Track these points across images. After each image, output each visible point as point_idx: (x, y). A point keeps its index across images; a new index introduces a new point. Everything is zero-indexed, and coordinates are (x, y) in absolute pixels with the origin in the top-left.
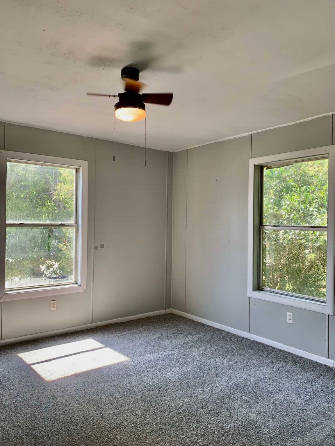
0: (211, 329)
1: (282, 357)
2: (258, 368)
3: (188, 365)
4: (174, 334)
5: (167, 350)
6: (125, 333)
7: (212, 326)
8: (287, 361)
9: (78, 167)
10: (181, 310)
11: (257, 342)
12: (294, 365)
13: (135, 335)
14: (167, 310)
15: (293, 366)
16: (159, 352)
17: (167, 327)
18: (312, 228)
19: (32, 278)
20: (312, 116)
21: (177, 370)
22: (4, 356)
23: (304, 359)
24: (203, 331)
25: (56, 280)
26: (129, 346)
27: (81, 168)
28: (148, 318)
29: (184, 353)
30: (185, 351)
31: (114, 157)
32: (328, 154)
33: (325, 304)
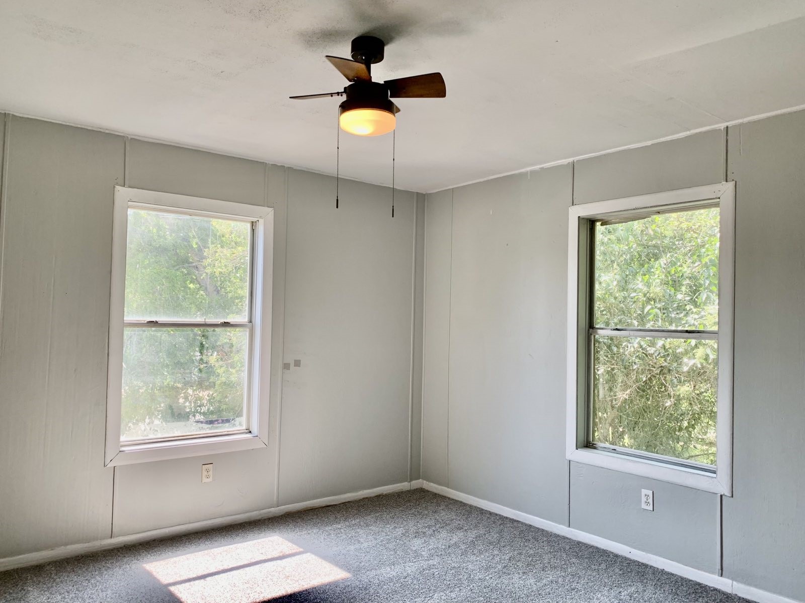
0: (498, 518)
1: (633, 573)
2: (592, 594)
3: (461, 588)
4: (429, 527)
5: (421, 558)
6: (340, 527)
7: (498, 513)
8: (645, 581)
9: (255, 220)
10: (440, 484)
11: (585, 544)
12: (658, 589)
13: (358, 530)
14: (414, 482)
15: (657, 591)
16: (405, 563)
17: (415, 516)
18: (687, 334)
19: (169, 422)
20: (689, 130)
21: (443, 598)
22: (117, 569)
23: (675, 578)
24: (483, 522)
25: (212, 425)
26: (349, 551)
27: (261, 221)
28: (379, 497)
29: (453, 564)
30: (454, 561)
31: (337, 200)
32: (719, 198)
33: (714, 475)
